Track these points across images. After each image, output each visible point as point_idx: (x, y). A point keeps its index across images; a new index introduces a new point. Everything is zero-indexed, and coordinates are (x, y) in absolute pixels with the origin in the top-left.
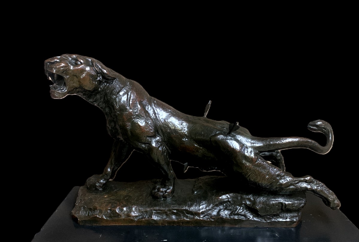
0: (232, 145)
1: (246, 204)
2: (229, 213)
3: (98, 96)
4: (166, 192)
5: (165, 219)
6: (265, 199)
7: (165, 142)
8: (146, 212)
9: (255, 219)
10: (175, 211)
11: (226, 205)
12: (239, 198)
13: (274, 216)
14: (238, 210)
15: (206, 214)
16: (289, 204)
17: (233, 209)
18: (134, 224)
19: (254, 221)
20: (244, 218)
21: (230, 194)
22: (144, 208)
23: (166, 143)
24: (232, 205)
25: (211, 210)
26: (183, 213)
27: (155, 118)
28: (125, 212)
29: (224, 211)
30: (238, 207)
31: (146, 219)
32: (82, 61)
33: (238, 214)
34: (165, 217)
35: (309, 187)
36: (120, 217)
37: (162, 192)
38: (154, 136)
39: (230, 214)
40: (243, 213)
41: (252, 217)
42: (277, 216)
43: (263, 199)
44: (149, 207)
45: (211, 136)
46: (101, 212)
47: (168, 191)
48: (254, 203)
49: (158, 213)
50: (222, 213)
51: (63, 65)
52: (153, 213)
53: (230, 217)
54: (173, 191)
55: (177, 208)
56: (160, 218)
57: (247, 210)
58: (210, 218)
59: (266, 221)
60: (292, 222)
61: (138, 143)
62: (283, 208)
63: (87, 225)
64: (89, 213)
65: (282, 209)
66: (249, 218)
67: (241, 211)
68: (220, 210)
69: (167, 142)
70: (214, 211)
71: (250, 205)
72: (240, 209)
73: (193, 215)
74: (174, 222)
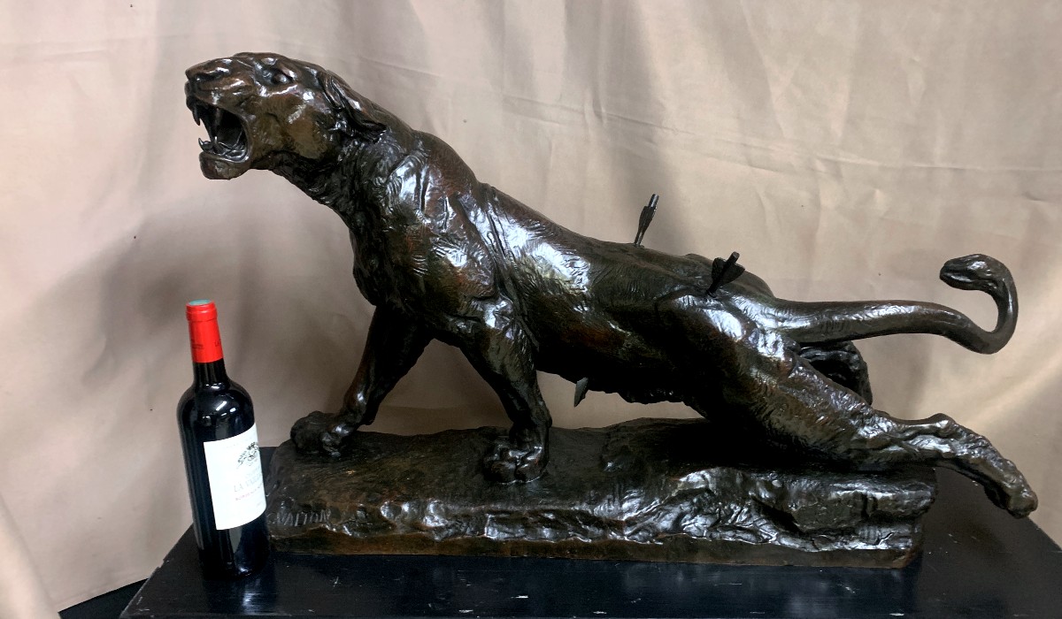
0: (721, 325)
1: (757, 499)
2: (709, 522)
3: (335, 179)
4: (523, 460)
5: (522, 537)
6: (815, 483)
7: (523, 315)
8: (467, 516)
9: (786, 542)
10: (551, 516)
11: (699, 501)
12: (738, 481)
13: (842, 535)
14: (734, 515)
15: (639, 525)
16: (885, 499)
17: (720, 511)
18: (432, 552)
19: (783, 547)
20: (753, 539)
21: (713, 470)
22: (461, 506)
23: (526, 319)
24: (717, 500)
25: (656, 515)
26: (575, 522)
27: (495, 244)
28: (406, 514)
29: (692, 518)
30: (735, 508)
31: (466, 537)
32: (292, 74)
33: (734, 528)
34: (520, 531)
35: (945, 449)
36: (393, 530)
37: (513, 460)
38: (493, 299)
39: (712, 526)
40: (749, 525)
41: (777, 536)
42: (849, 533)
43: (808, 485)
44: (474, 503)
45: (659, 299)
46: (336, 514)
47: (529, 459)
48: (782, 494)
49: (502, 521)
50: (687, 523)
51: (239, 82)
52: (486, 522)
53: (711, 537)
54: (544, 460)
55: (556, 507)
56: (506, 535)
57: (762, 516)
58: (653, 537)
59: (817, 549)
60: (893, 553)
61: (447, 317)
62: (869, 509)
63: (298, 552)
64: (301, 518)
65: (864, 514)
66: (767, 540)
67: (744, 518)
68: (681, 516)
69: (528, 316)
70: (663, 516)
71: (769, 500)
72: (739, 513)
73: (604, 528)
74: (546, 548)
